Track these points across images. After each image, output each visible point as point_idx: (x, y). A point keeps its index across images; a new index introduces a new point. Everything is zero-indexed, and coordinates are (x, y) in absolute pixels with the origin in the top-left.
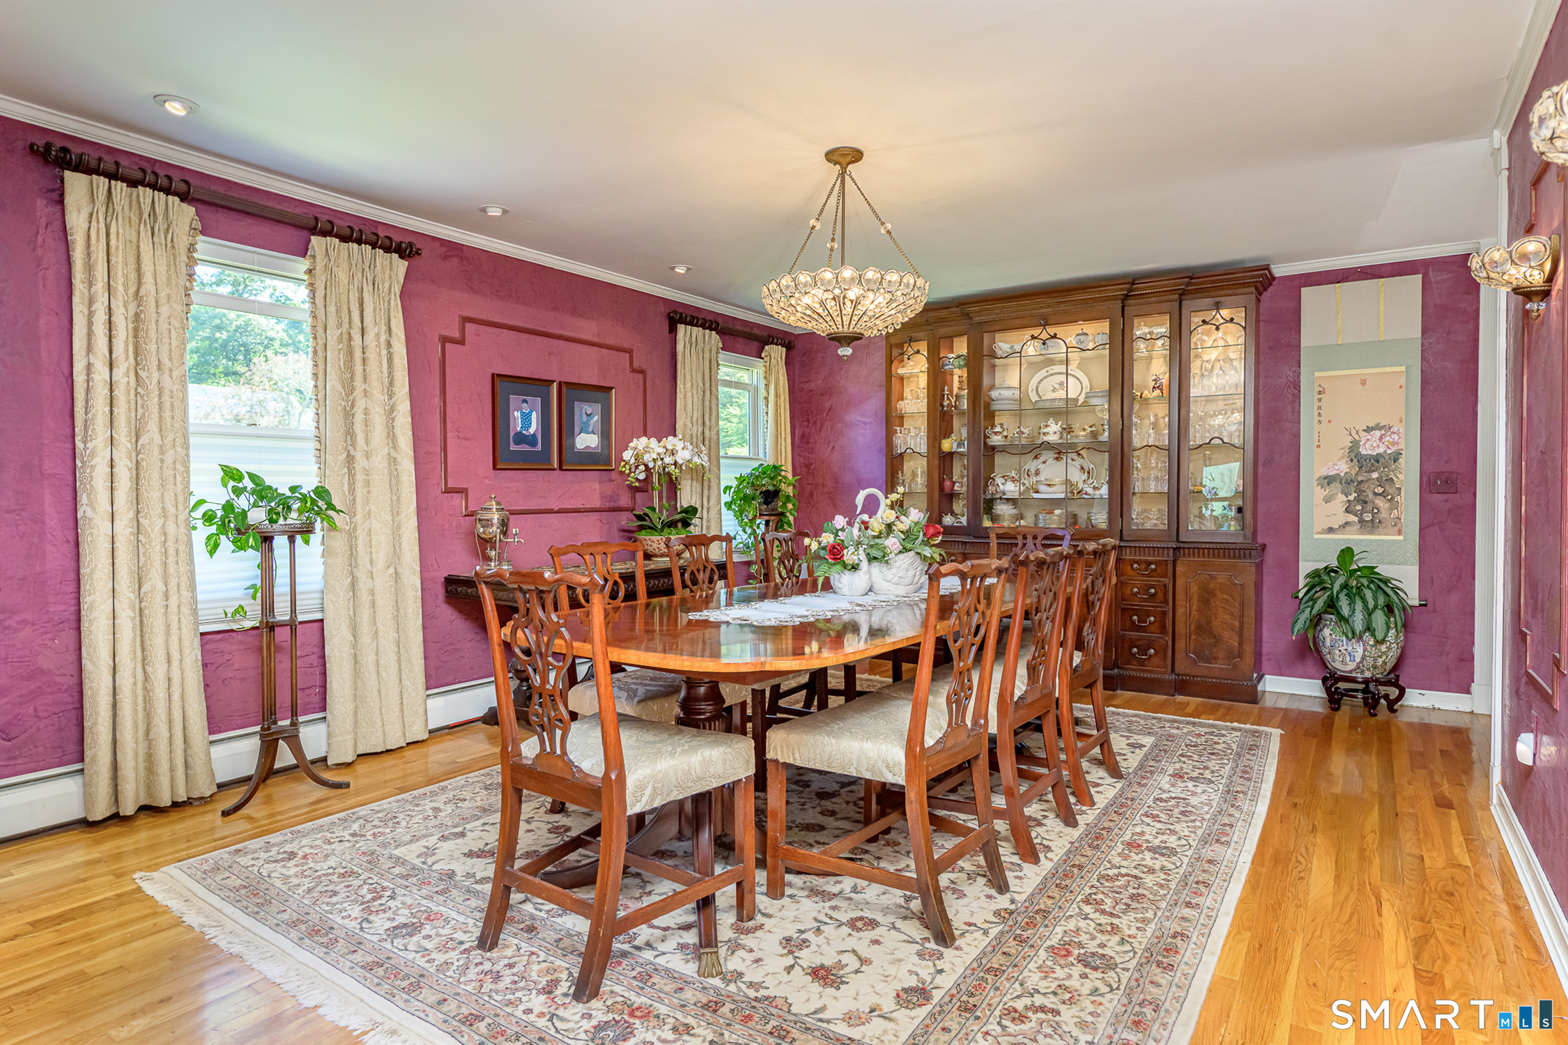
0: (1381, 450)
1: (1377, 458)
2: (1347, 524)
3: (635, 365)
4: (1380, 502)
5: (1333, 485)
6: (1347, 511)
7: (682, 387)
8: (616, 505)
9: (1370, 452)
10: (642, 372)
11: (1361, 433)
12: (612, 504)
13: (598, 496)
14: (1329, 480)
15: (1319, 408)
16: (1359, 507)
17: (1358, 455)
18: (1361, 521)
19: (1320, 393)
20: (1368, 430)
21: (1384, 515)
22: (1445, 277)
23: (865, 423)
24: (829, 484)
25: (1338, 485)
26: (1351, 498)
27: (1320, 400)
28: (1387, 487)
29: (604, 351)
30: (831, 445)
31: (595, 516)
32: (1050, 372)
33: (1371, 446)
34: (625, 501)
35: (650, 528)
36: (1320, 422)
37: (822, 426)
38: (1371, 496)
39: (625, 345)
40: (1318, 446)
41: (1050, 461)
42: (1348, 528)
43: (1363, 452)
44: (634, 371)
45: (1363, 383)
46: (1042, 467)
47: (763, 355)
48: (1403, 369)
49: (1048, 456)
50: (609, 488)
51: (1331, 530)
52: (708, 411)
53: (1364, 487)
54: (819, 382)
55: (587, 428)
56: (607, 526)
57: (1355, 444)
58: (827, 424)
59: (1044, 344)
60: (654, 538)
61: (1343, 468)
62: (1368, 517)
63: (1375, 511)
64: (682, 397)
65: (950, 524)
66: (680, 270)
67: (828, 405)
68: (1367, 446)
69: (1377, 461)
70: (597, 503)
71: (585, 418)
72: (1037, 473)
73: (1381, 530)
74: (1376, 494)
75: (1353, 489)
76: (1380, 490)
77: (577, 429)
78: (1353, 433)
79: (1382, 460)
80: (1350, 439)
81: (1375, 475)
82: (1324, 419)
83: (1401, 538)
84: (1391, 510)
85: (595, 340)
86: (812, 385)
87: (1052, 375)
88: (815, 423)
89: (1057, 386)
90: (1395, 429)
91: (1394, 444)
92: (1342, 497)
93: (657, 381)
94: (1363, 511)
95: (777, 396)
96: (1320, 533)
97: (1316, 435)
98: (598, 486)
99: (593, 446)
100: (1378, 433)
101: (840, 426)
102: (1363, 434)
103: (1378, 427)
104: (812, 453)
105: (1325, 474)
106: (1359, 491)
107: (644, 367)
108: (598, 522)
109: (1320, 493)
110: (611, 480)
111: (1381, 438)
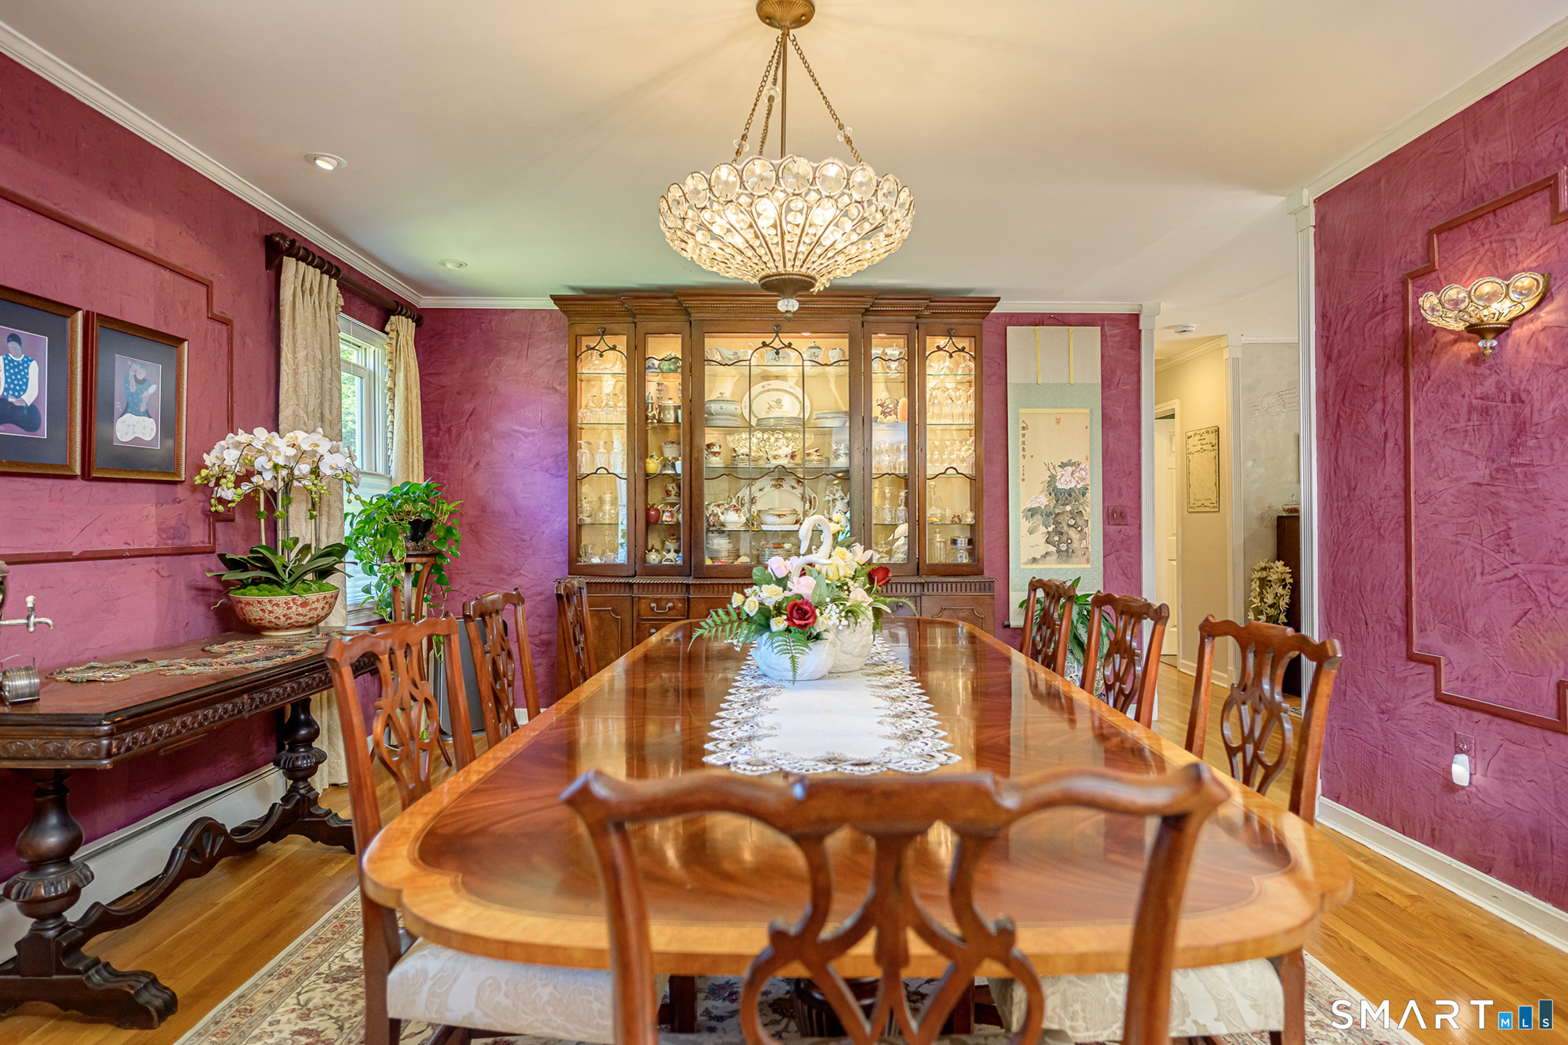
0: (1072, 485)
1: (1070, 492)
2: (1047, 553)
3: (216, 311)
4: (1073, 534)
5: (1035, 517)
6: (1047, 542)
7: (290, 356)
8: (183, 543)
9: (1064, 487)
10: (226, 322)
11: (1057, 468)
12: (178, 543)
13: (154, 527)
14: (1032, 512)
15: (1024, 443)
16: (1057, 538)
17: (1055, 488)
18: (1059, 551)
19: (1024, 428)
20: (1063, 466)
21: (1075, 545)
22: (1116, 331)
23: (526, 435)
24: (471, 512)
25: (1040, 517)
26: (1050, 529)
27: (1024, 435)
28: (1078, 519)
29: (166, 274)
30: (474, 461)
31: (150, 563)
32: (766, 388)
33: (1065, 482)
34: (197, 535)
35: (268, 581)
36: (1024, 456)
37: (459, 435)
38: (1066, 528)
39: (200, 272)
40: (1023, 480)
41: (768, 489)
42: (1048, 558)
43: (1059, 486)
44: (214, 318)
45: (1058, 421)
46: (758, 494)
47: (387, 328)
48: (1087, 411)
49: (766, 483)
50: (172, 514)
51: (1034, 560)
52: (328, 397)
53: (1060, 519)
54: (456, 376)
55: (138, 405)
56: (169, 581)
57: (1053, 478)
58: (469, 433)
59: (777, 353)
60: (280, 599)
61: (1043, 501)
62: (1063, 547)
63: (1069, 542)
64: (290, 372)
65: (657, 562)
66: (325, 165)
67: (468, 407)
68: (1062, 480)
69: (1070, 495)
70: (151, 541)
71: (133, 387)
72: (753, 501)
73: (1074, 559)
74: (1070, 526)
75: (1052, 521)
76: (1072, 522)
77: (118, 406)
78: (1051, 468)
79: (1073, 494)
80: (1048, 473)
81: (1068, 508)
82: (1027, 454)
83: (1088, 566)
84: (1081, 540)
85: (150, 250)
86: (445, 380)
87: (768, 390)
88: (449, 430)
89: (773, 404)
90: (1082, 466)
91: (1083, 479)
92: (1042, 529)
93: (248, 340)
94: (1060, 542)
95: (407, 387)
96: (1026, 563)
97: (1021, 469)
98: (153, 510)
99: (148, 438)
100: (1070, 469)
101: (487, 436)
102: (1058, 469)
103: (1069, 464)
104: (444, 471)
105: (1029, 506)
106: (1057, 523)
107: (229, 316)
108: (154, 576)
109: (1025, 525)
110: (176, 501)
111: (1072, 474)
